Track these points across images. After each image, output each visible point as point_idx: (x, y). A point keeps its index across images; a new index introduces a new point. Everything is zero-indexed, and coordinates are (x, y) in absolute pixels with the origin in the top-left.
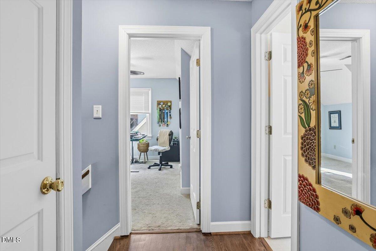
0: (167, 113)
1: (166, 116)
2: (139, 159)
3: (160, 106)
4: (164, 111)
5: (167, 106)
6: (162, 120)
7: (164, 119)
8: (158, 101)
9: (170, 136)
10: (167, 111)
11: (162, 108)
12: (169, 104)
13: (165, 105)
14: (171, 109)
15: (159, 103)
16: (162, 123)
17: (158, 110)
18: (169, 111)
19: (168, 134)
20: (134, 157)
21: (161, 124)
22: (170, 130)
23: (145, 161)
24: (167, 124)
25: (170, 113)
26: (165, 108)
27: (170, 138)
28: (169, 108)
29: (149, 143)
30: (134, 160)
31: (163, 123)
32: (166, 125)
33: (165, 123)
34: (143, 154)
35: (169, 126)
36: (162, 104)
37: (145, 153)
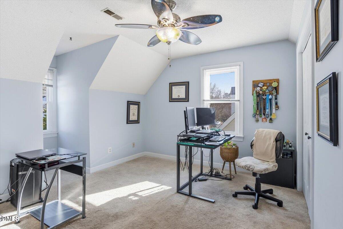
0: (271, 100)
1: (268, 105)
2: (223, 170)
3: (258, 89)
4: (264, 97)
5: (270, 88)
6: (261, 112)
7: (265, 109)
8: (253, 82)
9: (278, 143)
10: (270, 97)
11: (261, 92)
12: (274, 85)
13: (266, 87)
14: (277, 93)
15: (255, 84)
16: (261, 117)
17: (255, 95)
18: (274, 97)
19: (273, 139)
20: (214, 167)
21: (260, 119)
22: (277, 132)
23: (230, 174)
24: (270, 118)
25: (276, 99)
26: (267, 91)
27: (278, 146)
28: (274, 92)
29: (237, 148)
30: (215, 171)
31: (263, 117)
32: (268, 119)
33: (267, 116)
34: (227, 165)
35: (275, 122)
36: (261, 85)
37: (232, 163)
